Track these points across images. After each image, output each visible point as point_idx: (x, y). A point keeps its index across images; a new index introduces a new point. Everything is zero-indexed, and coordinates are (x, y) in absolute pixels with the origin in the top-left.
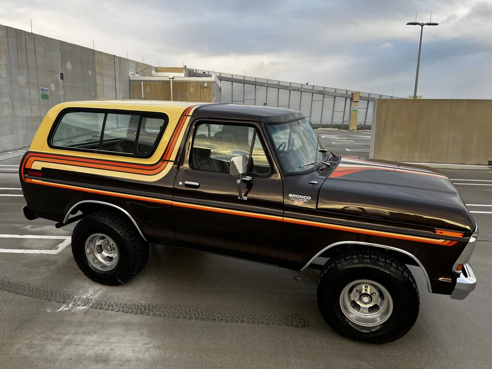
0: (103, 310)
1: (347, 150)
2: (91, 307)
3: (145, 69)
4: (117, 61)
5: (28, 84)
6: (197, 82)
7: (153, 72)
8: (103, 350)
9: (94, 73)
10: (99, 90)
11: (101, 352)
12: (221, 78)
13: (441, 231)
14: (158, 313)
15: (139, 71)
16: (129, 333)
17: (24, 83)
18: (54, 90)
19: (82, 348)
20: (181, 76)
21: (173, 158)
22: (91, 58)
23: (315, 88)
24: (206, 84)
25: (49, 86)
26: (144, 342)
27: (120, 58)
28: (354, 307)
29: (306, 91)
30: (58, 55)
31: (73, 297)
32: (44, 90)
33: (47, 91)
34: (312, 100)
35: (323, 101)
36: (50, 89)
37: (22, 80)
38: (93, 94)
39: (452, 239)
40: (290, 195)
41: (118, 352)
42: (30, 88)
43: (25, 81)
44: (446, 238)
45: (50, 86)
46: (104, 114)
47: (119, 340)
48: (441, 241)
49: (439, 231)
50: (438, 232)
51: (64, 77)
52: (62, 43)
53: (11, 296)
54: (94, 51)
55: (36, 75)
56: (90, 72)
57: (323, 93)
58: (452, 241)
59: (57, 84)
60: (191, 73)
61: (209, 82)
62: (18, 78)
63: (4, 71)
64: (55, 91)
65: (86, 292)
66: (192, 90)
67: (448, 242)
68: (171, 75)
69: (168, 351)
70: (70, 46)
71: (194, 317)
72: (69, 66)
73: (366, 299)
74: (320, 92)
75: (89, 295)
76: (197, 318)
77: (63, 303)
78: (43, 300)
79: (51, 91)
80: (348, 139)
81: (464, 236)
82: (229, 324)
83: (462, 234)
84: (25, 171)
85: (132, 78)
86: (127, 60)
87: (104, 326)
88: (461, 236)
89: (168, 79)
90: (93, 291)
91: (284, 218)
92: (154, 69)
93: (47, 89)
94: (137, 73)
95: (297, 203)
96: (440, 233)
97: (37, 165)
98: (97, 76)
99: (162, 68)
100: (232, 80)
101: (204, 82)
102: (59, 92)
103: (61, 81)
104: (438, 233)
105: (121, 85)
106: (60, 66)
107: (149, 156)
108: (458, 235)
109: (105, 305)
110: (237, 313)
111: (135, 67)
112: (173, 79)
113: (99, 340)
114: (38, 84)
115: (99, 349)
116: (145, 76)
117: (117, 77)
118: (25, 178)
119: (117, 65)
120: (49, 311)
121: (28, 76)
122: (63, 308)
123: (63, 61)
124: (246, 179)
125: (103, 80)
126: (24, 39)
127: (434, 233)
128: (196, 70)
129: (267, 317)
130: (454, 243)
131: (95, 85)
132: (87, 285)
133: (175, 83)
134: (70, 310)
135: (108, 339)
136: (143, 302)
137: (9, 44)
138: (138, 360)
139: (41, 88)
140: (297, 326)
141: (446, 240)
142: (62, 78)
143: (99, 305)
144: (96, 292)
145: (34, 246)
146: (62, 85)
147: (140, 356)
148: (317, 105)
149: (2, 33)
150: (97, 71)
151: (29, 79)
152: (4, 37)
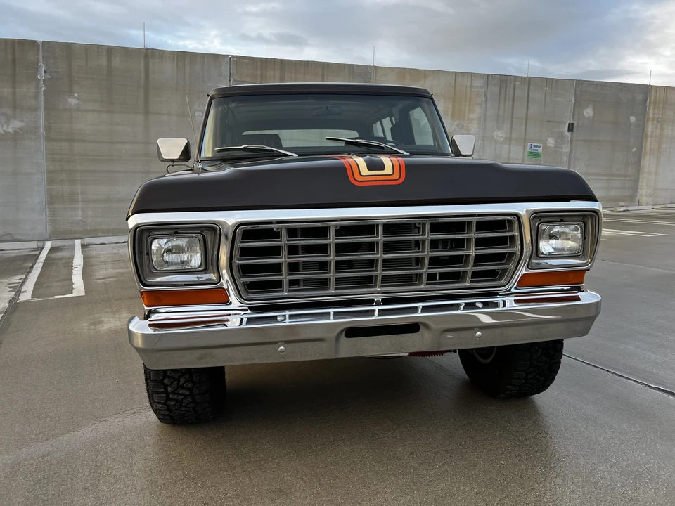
5: (509, 140)
9: (643, 119)
10: (648, 144)
17: (502, 139)
18: (553, 146)
22: (640, 97)
25: (545, 142)
30: (569, 100)
32: (534, 146)
33: (540, 147)
36: (545, 144)
37: (500, 135)
38: (635, 149)
42: (510, 144)
43: (504, 136)
45: (547, 140)
51: (575, 129)
52: (579, 83)
54: (649, 86)
55: (524, 128)
56: (633, 119)
59: (560, 137)
62: (495, 133)
63: (475, 126)
64: (556, 147)
70: (597, 85)
72: (589, 112)
79: (545, 148)
93: (541, 145)
98: (650, 123)
102: (562, 148)
103: (568, 134)
106: (569, 114)
114: (525, 139)
121: (511, 129)
123: (578, 105)
125: (662, 129)
126: (512, 85)
131: (642, 137)
137: (488, 97)
139: (529, 144)
142: (571, 130)
146: (568, 139)
149: (478, 83)
150: (651, 116)
151: (511, 133)
152: (482, 87)
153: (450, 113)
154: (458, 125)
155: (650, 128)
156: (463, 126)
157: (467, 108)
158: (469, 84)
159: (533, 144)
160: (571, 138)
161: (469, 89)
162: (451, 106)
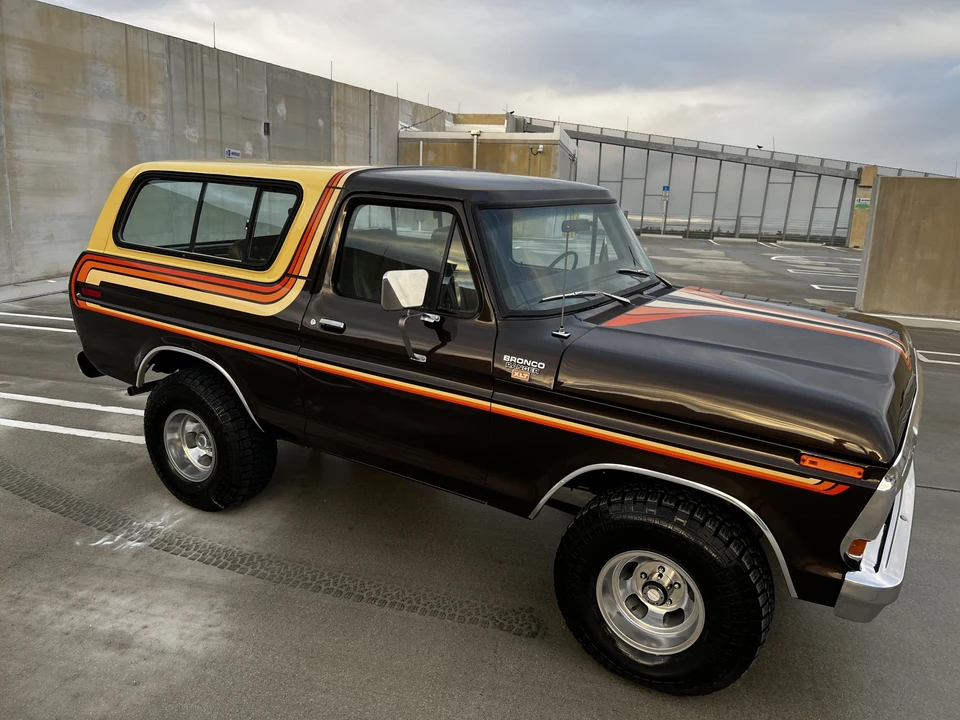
0: (168, 554)
1: (816, 287)
2: (151, 546)
3: (432, 116)
4: (375, 101)
5: (204, 141)
6: (525, 142)
7: (448, 124)
8: (130, 626)
9: (330, 125)
11: (125, 628)
12: (577, 135)
13: (814, 460)
14: (262, 571)
15: (418, 121)
16: (191, 601)
17: (196, 141)
18: (251, 153)
19: (97, 617)
20: (498, 132)
21: (305, 271)
22: (325, 95)
23: (777, 157)
24: (541, 146)
25: (242, 148)
26: (209, 622)
27: (382, 96)
28: (633, 610)
29: (755, 162)
30: (262, 89)
31: (131, 523)
32: (232, 154)
33: (238, 155)
34: (768, 182)
35: (792, 183)
36: (243, 150)
37: (192, 134)
39: (838, 479)
40: (506, 358)
41: (153, 634)
42: (205, 150)
43: (197, 136)
44: (823, 476)
45: (244, 146)
46: (201, 184)
47: (166, 611)
48: (812, 481)
49: (810, 459)
50: (807, 460)
51: (271, 131)
52: (270, 67)
53: (31, 509)
54: (331, 82)
55: (218, 125)
56: (321, 122)
57: (793, 167)
58: (837, 483)
59: (257, 142)
60: (521, 125)
61: (546, 143)
62: (186, 131)
63: (160, 117)
64: (253, 156)
65: (158, 516)
66: (513, 157)
67: (827, 485)
68: (475, 129)
69: (242, 645)
70: (286, 73)
71: (323, 588)
72: (281, 109)
73: (654, 595)
74: (785, 166)
75: (158, 523)
76: (329, 591)
77: (109, 531)
78: (78, 523)
79: (244, 156)
80: (828, 266)
81: (867, 475)
82: (386, 609)
83: (862, 471)
84: (79, 288)
85: (403, 134)
86: (395, 100)
87: (154, 581)
88: (860, 474)
89: (470, 137)
90: (169, 516)
91: (494, 405)
92: (451, 117)
93: (238, 152)
94: (414, 125)
95: (516, 375)
96: (811, 462)
97: (95, 277)
98: (335, 128)
99: (465, 116)
100: (601, 139)
101: (537, 143)
102: (261, 157)
103: (265, 138)
104: (807, 464)
105: (380, 147)
106: (263, 110)
107: (265, 267)
108: (853, 472)
109: (177, 544)
110: (410, 591)
111: (410, 113)
112: (478, 135)
113: (133, 606)
114: (221, 142)
115: (122, 624)
116: (432, 131)
117: (374, 132)
118: (77, 298)
119: (375, 108)
120: (78, 543)
121: (205, 126)
122: (105, 541)
123: (271, 101)
124: (426, 319)
125: (345, 138)
126: (199, 59)
127: (798, 460)
128: (531, 119)
129: (466, 606)
130: (841, 489)
131: (330, 146)
132: (166, 504)
133: (481, 143)
134: (113, 546)
135: (148, 606)
136: (246, 548)
137: (172, 72)
138: (181, 653)
139: (227, 149)
140: (519, 634)
141: (823, 480)
142: (267, 132)
143: (166, 544)
144: (174, 518)
145: (114, 427)
146: (265, 145)
147: (188, 647)
148: (779, 193)
149: (159, 48)
150: (335, 120)
151: (205, 133)
152: (163, 56)
153: (125, 94)
154: (138, 114)
155: (336, 136)
156: (145, 116)
157: (147, 88)
158: (145, 48)
159: (232, 151)
160: (269, 143)
161: (146, 55)
162: (125, 82)
